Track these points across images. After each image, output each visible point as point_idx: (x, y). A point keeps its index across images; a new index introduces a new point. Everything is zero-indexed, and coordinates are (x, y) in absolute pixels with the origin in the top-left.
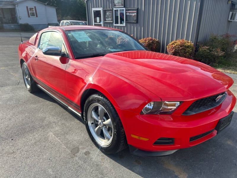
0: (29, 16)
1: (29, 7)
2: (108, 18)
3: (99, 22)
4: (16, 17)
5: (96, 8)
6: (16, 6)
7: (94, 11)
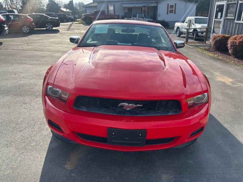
0: (168, 13)
1: (169, 5)
2: (230, 13)
3: (220, 18)
4: (157, 14)
5: (220, 2)
6: (159, 3)
7: (217, 5)
